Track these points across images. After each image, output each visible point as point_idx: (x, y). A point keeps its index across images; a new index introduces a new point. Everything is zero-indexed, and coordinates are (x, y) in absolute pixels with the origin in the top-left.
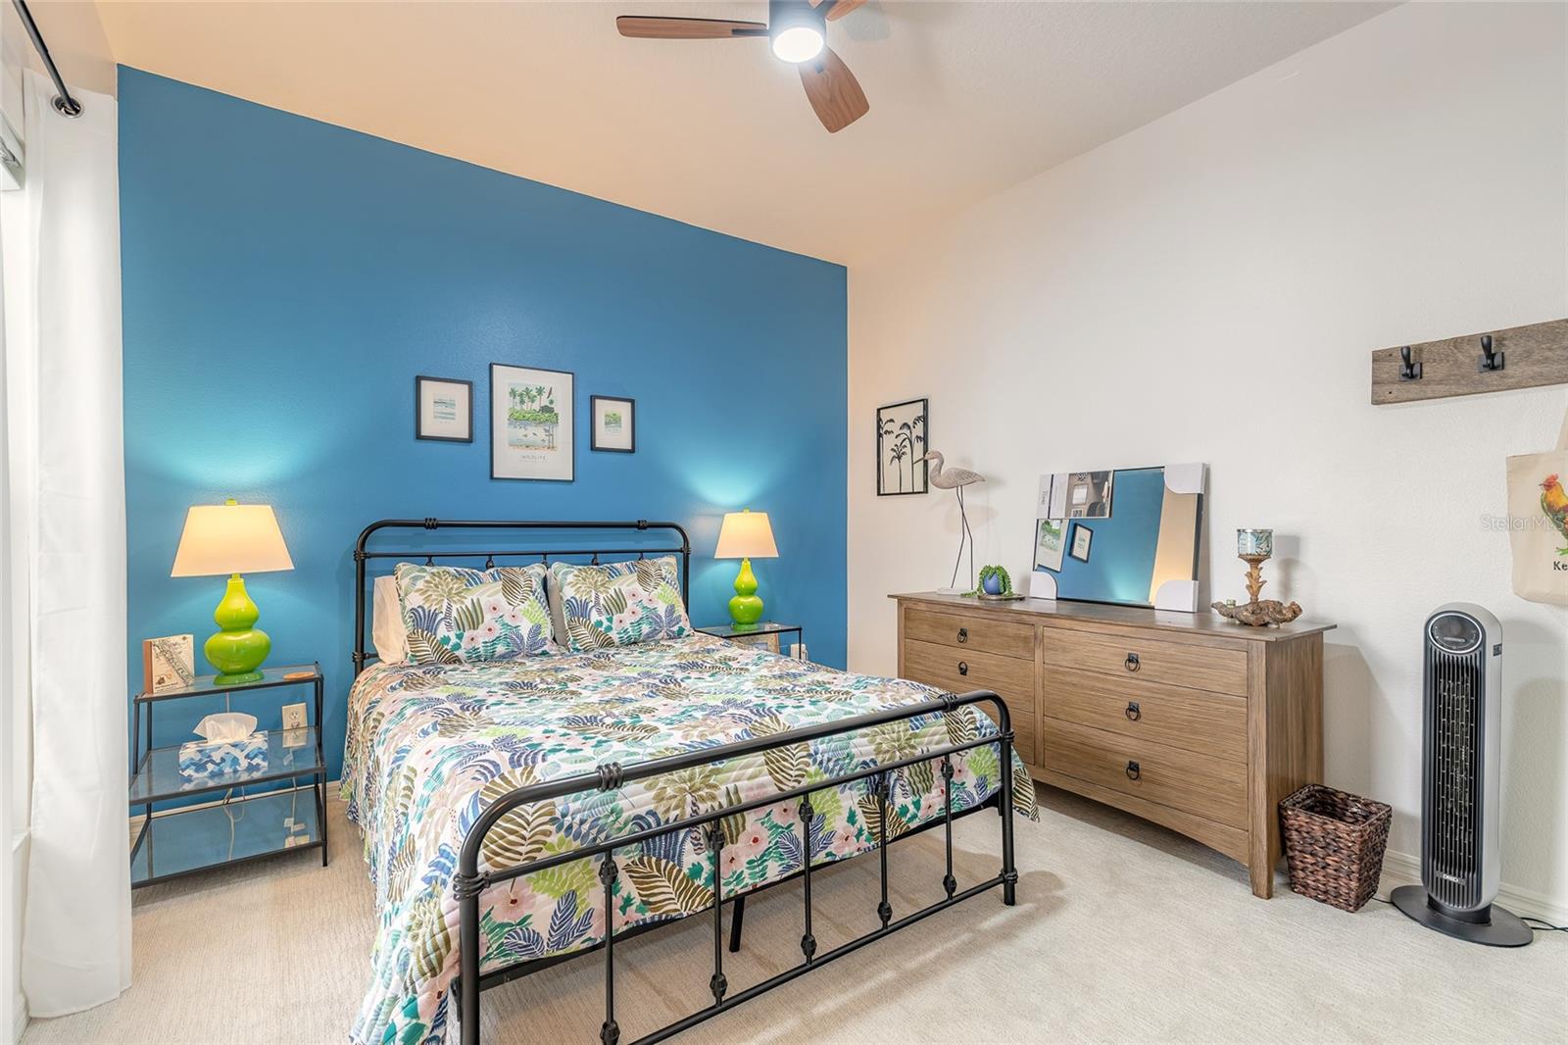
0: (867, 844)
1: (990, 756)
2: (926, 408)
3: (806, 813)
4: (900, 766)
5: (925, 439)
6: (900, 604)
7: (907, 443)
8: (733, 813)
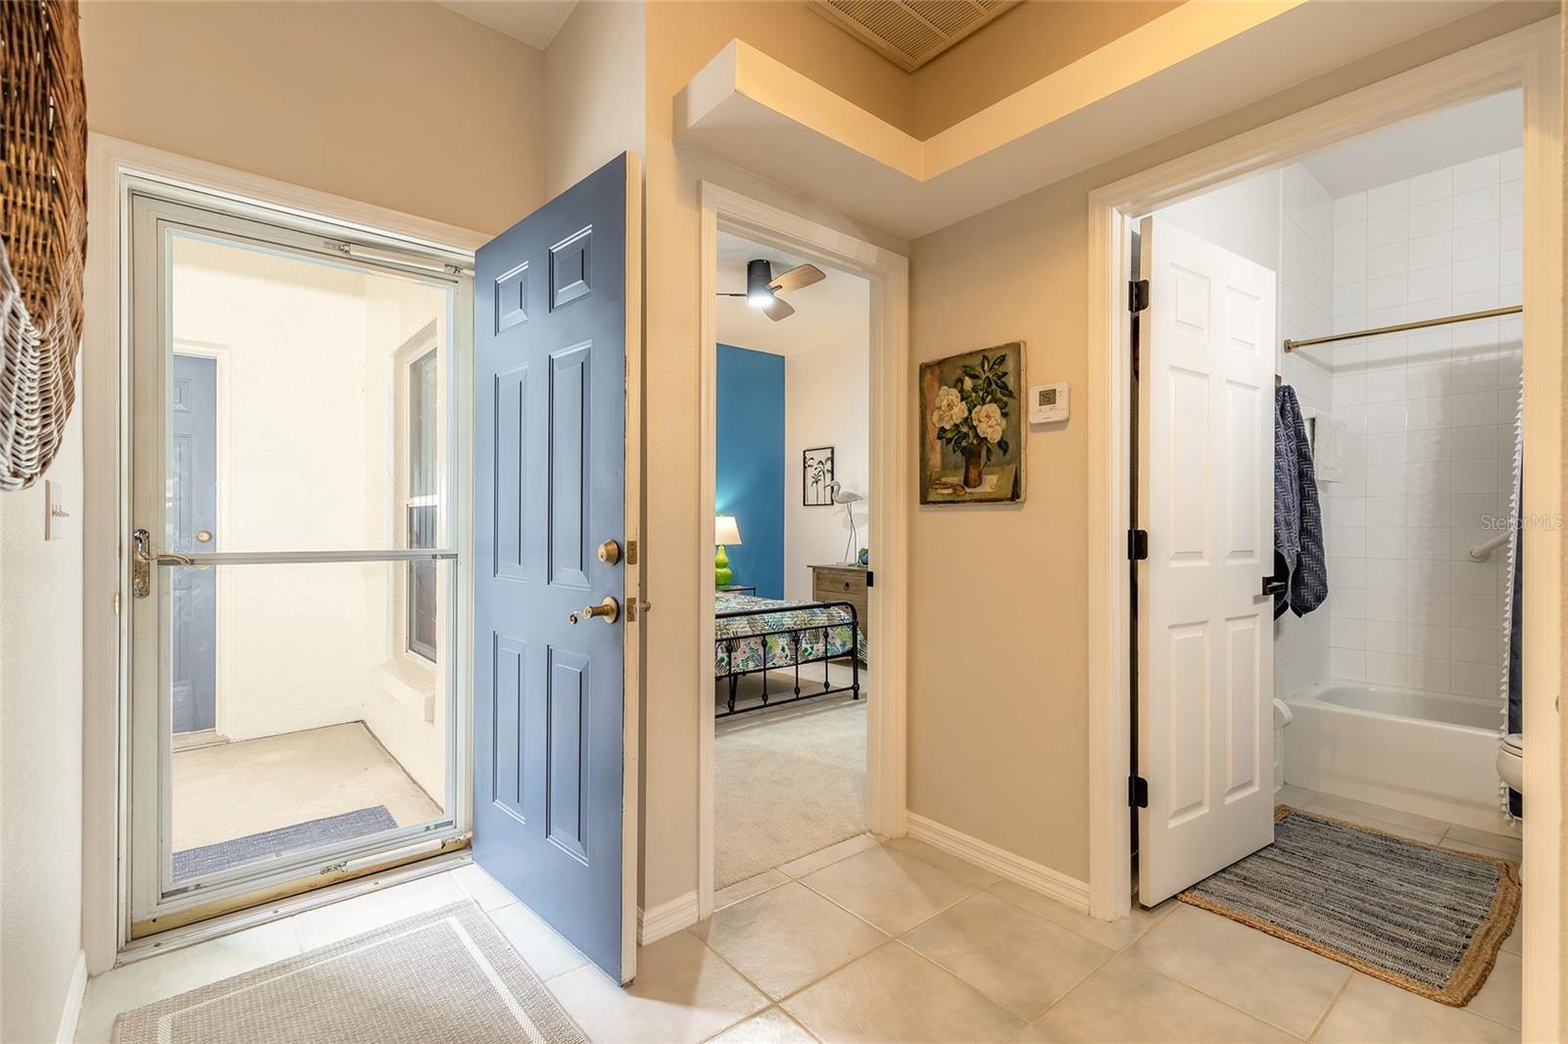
0: (789, 662)
1: (847, 632)
2: (832, 453)
3: (764, 644)
4: (805, 629)
5: (832, 472)
6: (814, 571)
7: (821, 473)
8: (735, 638)
